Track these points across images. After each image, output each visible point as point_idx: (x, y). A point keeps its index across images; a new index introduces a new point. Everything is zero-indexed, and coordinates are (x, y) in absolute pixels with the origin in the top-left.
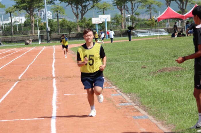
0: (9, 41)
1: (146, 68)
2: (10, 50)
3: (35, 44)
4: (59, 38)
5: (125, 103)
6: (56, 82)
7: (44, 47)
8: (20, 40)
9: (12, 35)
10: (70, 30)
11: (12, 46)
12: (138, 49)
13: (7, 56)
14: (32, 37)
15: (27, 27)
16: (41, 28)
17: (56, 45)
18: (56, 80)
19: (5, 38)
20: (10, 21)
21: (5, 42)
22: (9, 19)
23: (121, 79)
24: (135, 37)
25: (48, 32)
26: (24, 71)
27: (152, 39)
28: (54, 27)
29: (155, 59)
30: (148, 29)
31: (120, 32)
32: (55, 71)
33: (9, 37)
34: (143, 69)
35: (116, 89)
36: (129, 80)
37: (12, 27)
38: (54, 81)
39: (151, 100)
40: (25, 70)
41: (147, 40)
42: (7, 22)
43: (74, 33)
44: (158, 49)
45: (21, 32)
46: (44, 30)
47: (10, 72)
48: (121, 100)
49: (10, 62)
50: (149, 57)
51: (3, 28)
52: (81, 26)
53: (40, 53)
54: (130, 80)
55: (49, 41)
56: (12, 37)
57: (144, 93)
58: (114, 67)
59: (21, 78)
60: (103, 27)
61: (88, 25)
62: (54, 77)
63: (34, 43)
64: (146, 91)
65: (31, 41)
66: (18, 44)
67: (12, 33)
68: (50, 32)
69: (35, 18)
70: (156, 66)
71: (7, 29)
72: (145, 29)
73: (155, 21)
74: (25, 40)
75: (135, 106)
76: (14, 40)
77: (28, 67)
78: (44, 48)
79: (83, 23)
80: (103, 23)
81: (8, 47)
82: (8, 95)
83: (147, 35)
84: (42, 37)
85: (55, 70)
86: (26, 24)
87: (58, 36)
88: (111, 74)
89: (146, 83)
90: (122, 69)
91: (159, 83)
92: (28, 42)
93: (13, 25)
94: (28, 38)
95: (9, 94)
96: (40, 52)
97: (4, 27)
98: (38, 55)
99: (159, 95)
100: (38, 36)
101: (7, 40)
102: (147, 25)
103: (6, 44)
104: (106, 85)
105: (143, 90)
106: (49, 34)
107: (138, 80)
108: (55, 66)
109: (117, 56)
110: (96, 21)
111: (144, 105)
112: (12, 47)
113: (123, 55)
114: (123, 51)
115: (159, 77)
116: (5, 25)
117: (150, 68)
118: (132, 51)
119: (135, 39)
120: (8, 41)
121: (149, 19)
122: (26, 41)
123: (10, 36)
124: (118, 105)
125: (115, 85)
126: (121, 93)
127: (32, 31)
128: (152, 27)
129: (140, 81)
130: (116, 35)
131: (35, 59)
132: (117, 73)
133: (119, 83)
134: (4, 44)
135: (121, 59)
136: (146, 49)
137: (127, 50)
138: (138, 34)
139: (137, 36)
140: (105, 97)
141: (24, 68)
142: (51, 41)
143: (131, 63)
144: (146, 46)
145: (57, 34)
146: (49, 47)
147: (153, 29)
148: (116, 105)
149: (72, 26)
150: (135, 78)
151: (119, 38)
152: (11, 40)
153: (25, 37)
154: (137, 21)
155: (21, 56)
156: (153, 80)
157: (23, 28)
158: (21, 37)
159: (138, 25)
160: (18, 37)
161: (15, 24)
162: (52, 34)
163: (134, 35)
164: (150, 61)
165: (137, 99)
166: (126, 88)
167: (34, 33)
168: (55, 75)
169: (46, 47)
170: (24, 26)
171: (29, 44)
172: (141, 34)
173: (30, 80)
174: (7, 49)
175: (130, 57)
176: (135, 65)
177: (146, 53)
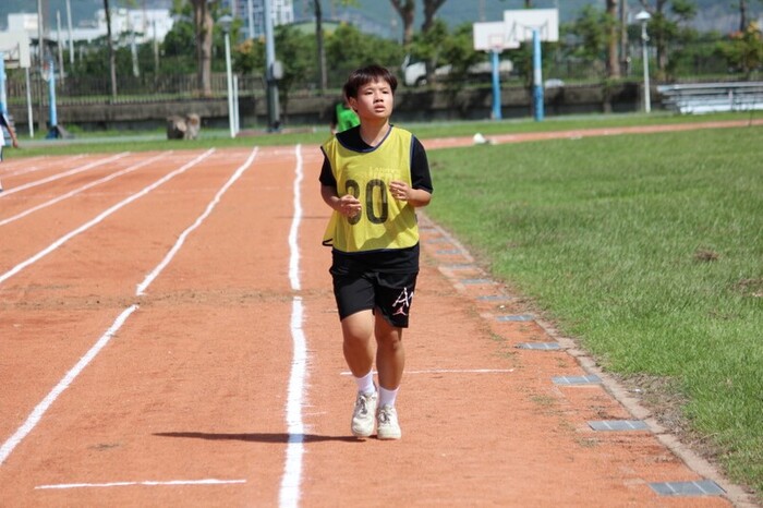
0: (97, 118)
1: (715, 259)
2: (100, 162)
4: (321, 110)
5: (618, 419)
6: (305, 312)
7: (252, 151)
8: (146, 115)
9: (108, 92)
11: (109, 144)
12: (679, 172)
13: (85, 187)
14: (201, 105)
15: (181, 59)
16: (244, 65)
18: (303, 304)
19: (79, 108)
20: (102, 30)
21: (78, 123)
22: (97, 20)
23: (598, 309)
24: (666, 117)
25: (272, 82)
26: (159, 262)
27: (747, 123)
28: (301, 61)
30: (728, 77)
31: (598, 92)
32: (302, 265)
34: (703, 266)
35: (575, 353)
36: (637, 313)
37: (113, 59)
38: (297, 307)
39: (738, 408)
40: (165, 255)
41: (724, 130)
42: (90, 35)
45: (152, 80)
46: (257, 73)
47: (99, 263)
48: (598, 404)
49: (98, 215)
50: (731, 207)
51: (72, 60)
54: (642, 315)
55: (276, 126)
56: (108, 103)
57: (705, 376)
58: (567, 250)
59: (147, 290)
60: (525, 67)
62: (298, 293)
63: (211, 133)
64: (714, 366)
65: (194, 122)
66: (137, 133)
67: (109, 85)
68: (284, 83)
69: (215, 18)
71: (87, 63)
72: (715, 77)
74: (169, 118)
75: (660, 437)
76: (118, 118)
77: (180, 242)
78: (253, 156)
79: (431, 45)
80: (525, 47)
81: (93, 145)
82: (86, 367)
83: (722, 106)
84: (246, 107)
85: (301, 261)
86: (173, 45)
87: (318, 101)
88: (554, 284)
89: (716, 330)
92: (181, 125)
93: (115, 48)
94: (182, 107)
95: (93, 364)
97: (76, 55)
100: (226, 98)
101: (87, 114)
102: (725, 61)
104: (531, 334)
105: (701, 362)
106: (276, 94)
107: (676, 313)
108: (299, 241)
109: (583, 202)
110: (490, 37)
111: (705, 432)
112: (108, 148)
113: (613, 195)
114: (610, 178)
116: (82, 49)
117: (737, 261)
118: (652, 179)
119: (667, 124)
120: (91, 119)
121: (733, 35)
122: (172, 122)
123: (102, 99)
124: (583, 429)
125: (574, 333)
126: (597, 371)
127: (200, 78)
128: (746, 69)
129: (687, 319)
130: (581, 104)
131: (211, 207)
132: (582, 279)
133: (592, 325)
134: (73, 132)
135: (600, 216)
136: (717, 171)
137: (630, 176)
138: (683, 103)
139: (678, 109)
140: (525, 389)
141: (160, 244)
142: (285, 124)
143: (645, 234)
144: (719, 157)
145: (313, 92)
146: (277, 152)
147: (754, 81)
148: (574, 430)
149: (383, 59)
150: (666, 307)
151: (596, 117)
152: (107, 115)
153: (168, 106)
154: (680, 43)
155: (151, 191)
156: (749, 317)
157: (160, 65)
158: (152, 102)
159: (682, 61)
160: (139, 103)
161: (123, 44)
162: (289, 94)
163: (663, 107)
164: (736, 226)
165: (671, 404)
166: (623, 351)
167: (212, 88)
168: (302, 283)
169: (262, 153)
170: (163, 52)
171: (186, 135)
172: (696, 101)
173: (187, 302)
174: (87, 155)
175: (645, 206)
176: (663, 245)
177: (715, 190)
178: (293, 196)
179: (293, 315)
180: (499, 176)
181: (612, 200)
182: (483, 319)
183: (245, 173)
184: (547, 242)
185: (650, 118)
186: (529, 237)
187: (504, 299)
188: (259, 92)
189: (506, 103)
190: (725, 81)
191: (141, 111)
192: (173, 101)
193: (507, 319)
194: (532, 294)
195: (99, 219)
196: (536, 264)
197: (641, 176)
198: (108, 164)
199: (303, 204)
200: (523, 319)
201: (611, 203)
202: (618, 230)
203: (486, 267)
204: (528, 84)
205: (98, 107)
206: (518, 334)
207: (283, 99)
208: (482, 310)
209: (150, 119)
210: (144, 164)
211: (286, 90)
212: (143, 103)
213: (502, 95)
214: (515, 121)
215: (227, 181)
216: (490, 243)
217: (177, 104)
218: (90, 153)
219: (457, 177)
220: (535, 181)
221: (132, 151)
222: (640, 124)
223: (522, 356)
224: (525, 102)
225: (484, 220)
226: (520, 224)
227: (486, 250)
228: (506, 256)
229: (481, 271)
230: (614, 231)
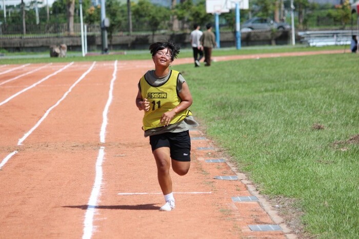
0: (16, 46)
1: (322, 128)
2: (14, 69)
3: (74, 57)
4: (129, 43)
5: (266, 223)
6: (105, 156)
7: (92, 63)
8: (41, 44)
10: (154, 25)
11: (20, 59)
12: (307, 78)
13: (3, 83)
14: (68, 39)
16: (90, 20)
17: (120, 60)
18: (105, 151)
19: (6, 40)
21: (6, 48)
23: (259, 157)
24: (302, 48)
25: (104, 29)
26: (33, 125)
27: (343, 52)
28: (119, 18)
29: (347, 105)
30: (334, 27)
31: (269, 35)
32: (108, 128)
33: (15, 38)
34: (316, 132)
35: (245, 182)
36: (279, 160)
38: (101, 153)
39: (330, 219)
40: (37, 122)
41: (331, 56)
43: (164, 34)
44: (355, 81)
46: (96, 24)
48: (255, 214)
49: (6, 98)
50: (332, 99)
51: (5, 16)
52: (181, 18)
53: (81, 78)
54: (282, 161)
55: (106, 50)
56: (21, 38)
57: (313, 199)
58: (246, 122)
59: (24, 142)
60: (232, 22)
61: (196, 15)
62: (103, 145)
63: (72, 54)
64: (319, 193)
65: (64, 48)
68: (110, 29)
70: (347, 124)
71: (12, 18)
72: (328, 27)
73: (351, 10)
74: (51, 46)
75: (288, 235)
76: (26, 45)
77: (46, 115)
78: (92, 66)
79: (185, 11)
80: (232, 12)
81: (12, 60)
83: (331, 42)
84: (91, 41)
85: (107, 126)
87: (127, 38)
88: (237, 142)
89: (321, 171)
90: (265, 129)
91: (353, 173)
92: (57, 50)
93: (28, 10)
94: (58, 40)
96: (81, 75)
98: (77, 82)
99: (351, 207)
100: (80, 36)
101: (11, 44)
102: (332, 20)
103: (9, 54)
104: (223, 170)
105: (312, 190)
106: (106, 34)
107: (300, 160)
108: (109, 115)
109: (257, 94)
110: (215, 6)
111: (312, 233)
112: (19, 62)
113: (273, 91)
114: (271, 81)
115: (352, 154)
116: (10, 10)
117: (334, 130)
118: (293, 82)
119: (303, 51)
120: (12, 46)
121: (337, 6)
122: (52, 48)
123: (18, 36)
124: (246, 230)
125: (245, 171)
126: (256, 193)
127: (69, 26)
128: (343, 24)
129: (306, 164)
130: (260, 41)
131: (66, 94)
132: (252, 139)
133: (255, 166)
134: (3, 52)
135: (265, 103)
136: (327, 78)
137: (282, 80)
138: (311, 41)
139: (309, 44)
140: (216, 204)
141: (36, 115)
142: (110, 49)
143: (287, 113)
144: (327, 71)
145: (125, 34)
146: (105, 64)
147: (348, 30)
148: (241, 230)
149: (160, 17)
150: (295, 157)
151: (267, 47)
152: (20, 44)
153: (51, 40)
154: (310, 10)
155: (37, 85)
156: (339, 163)
157: (50, 18)
158: (43, 38)
159: (312, 18)
160: (37, 38)
161: (32, 8)
162: (113, 35)
163: (301, 43)
164: (335, 110)
165: (295, 215)
166: (271, 182)
167: (74, 31)
168: (106, 139)
169: (97, 65)
170: (51, 12)
171: (60, 55)
172: (318, 40)
173: (43, 149)
174: (8, 65)
175: (288, 98)
176: (296, 119)
177: (325, 89)
178: (109, 89)
179: (98, 158)
180: (215, 79)
181: (271, 93)
182: (198, 161)
183: (87, 76)
184: (236, 117)
185: (295, 48)
186: (227, 114)
187: (212, 149)
188: (98, 33)
189: (222, 40)
190: (333, 30)
191: (38, 42)
192: (54, 37)
193: (211, 161)
194: (225, 147)
195: (7, 101)
196: (229, 130)
197: (287, 80)
198: (18, 70)
199: (114, 93)
200: (220, 161)
201: (270, 95)
202: (273, 111)
203: (204, 130)
204: (234, 30)
205: (16, 40)
206: (216, 170)
207: (110, 37)
208: (199, 156)
209: (42, 46)
210: (36, 70)
211: (111, 32)
212: (39, 38)
213: (220, 36)
214: (226, 49)
215: (76, 80)
216: (207, 117)
217: (57, 39)
218: (10, 64)
219: (194, 80)
220: (233, 82)
221: (32, 63)
222: (289, 51)
223: (216, 184)
224: (232, 40)
225: (205, 104)
226: (223, 107)
227: (204, 121)
228: (214, 125)
229: (201, 132)
230: (271, 111)
